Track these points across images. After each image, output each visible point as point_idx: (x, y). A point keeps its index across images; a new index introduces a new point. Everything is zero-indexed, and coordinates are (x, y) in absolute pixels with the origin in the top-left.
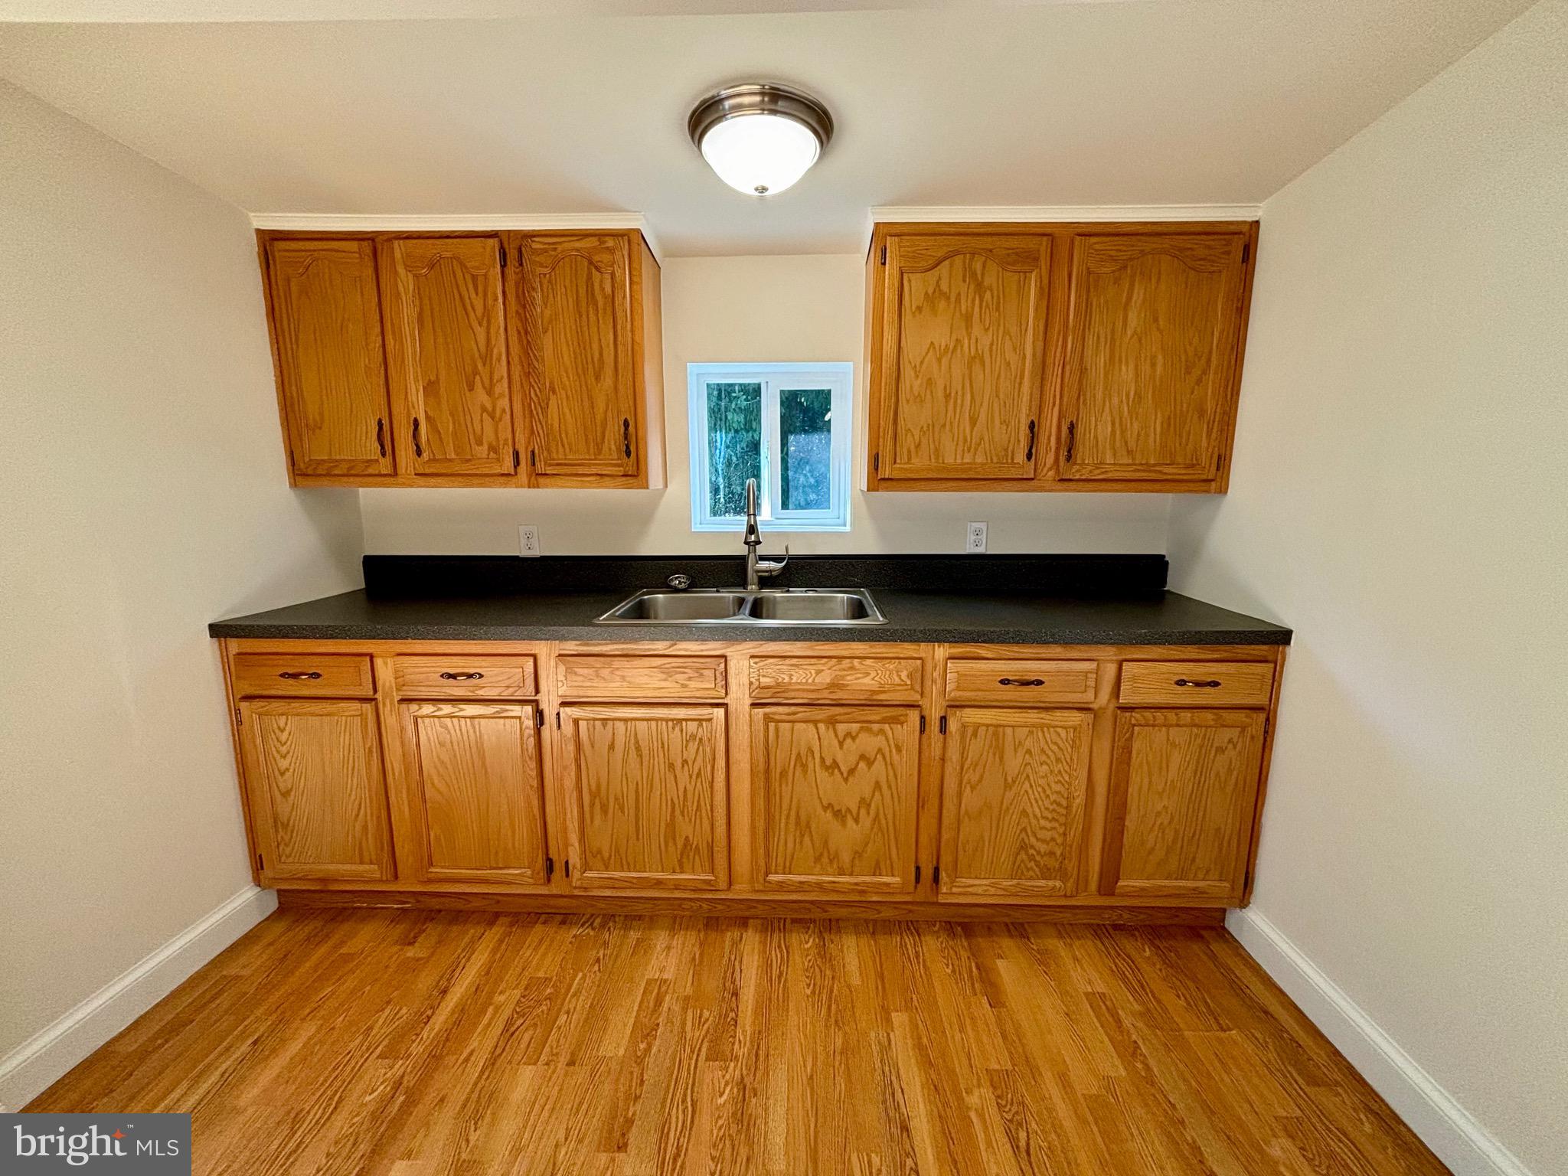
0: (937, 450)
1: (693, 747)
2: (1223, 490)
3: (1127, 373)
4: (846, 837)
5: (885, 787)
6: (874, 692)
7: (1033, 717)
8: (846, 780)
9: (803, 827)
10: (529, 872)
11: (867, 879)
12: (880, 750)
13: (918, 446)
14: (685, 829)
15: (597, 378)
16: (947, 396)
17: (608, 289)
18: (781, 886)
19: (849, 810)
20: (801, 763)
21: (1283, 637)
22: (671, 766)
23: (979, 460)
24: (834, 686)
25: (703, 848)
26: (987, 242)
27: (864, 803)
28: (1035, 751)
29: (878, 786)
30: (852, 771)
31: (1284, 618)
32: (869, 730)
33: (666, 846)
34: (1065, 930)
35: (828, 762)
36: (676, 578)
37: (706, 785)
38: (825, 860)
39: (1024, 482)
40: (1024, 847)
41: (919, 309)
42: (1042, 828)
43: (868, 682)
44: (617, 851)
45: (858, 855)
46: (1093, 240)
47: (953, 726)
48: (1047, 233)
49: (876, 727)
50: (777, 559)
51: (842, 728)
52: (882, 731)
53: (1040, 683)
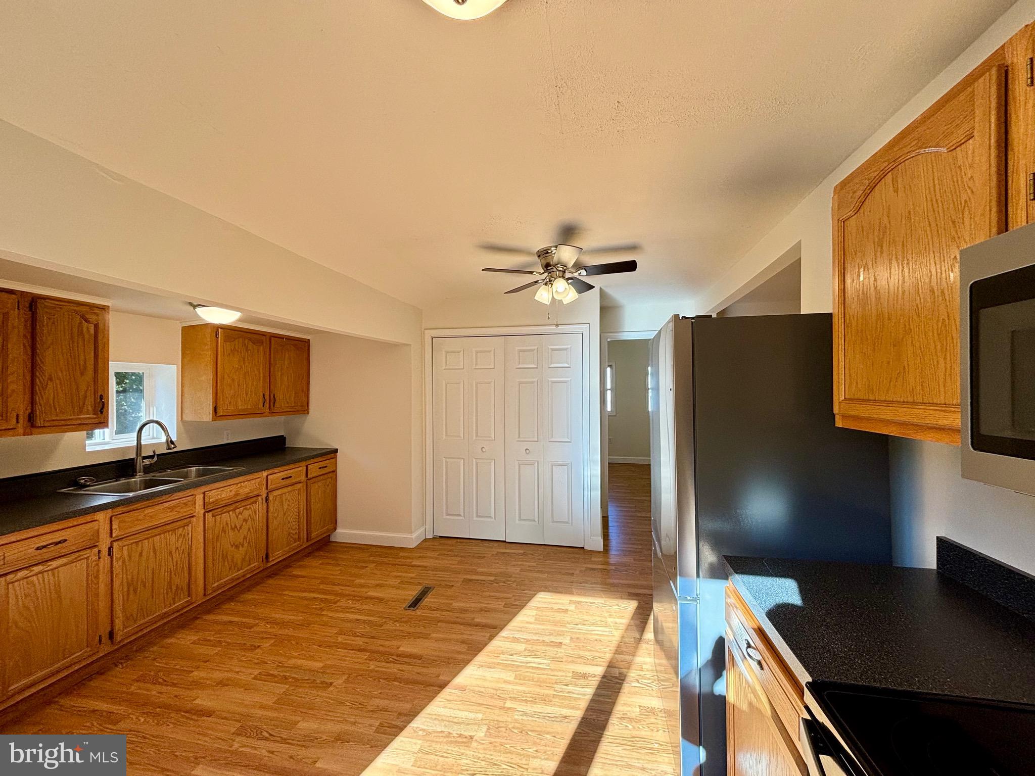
0: (236, 404)
1: (181, 540)
2: (308, 413)
3: (286, 379)
4: (239, 555)
5: (251, 530)
6: (248, 493)
7: (290, 488)
8: (239, 531)
9: (224, 557)
10: (89, 649)
11: (248, 568)
12: (250, 515)
13: (230, 403)
14: (177, 581)
15: (82, 374)
16: (239, 385)
17: (92, 331)
18: (219, 588)
19: (240, 543)
20: (224, 531)
21: (336, 451)
22: (171, 552)
23: (249, 407)
24: (237, 495)
25: (186, 588)
26: (249, 335)
27: (245, 538)
28: (291, 500)
29: (249, 529)
30: (240, 528)
31: (335, 446)
32: (246, 509)
33: (167, 593)
34: (299, 560)
35: (233, 526)
36: (84, 479)
37: (186, 555)
38: (233, 567)
39: (261, 414)
40: (289, 534)
41: (229, 354)
42: (293, 525)
43: (247, 490)
44: (142, 609)
45: (243, 560)
46: (276, 339)
47: (271, 498)
48: (263, 334)
49: (248, 507)
50: (151, 457)
51: (238, 511)
52: (250, 508)
53: (291, 477)
